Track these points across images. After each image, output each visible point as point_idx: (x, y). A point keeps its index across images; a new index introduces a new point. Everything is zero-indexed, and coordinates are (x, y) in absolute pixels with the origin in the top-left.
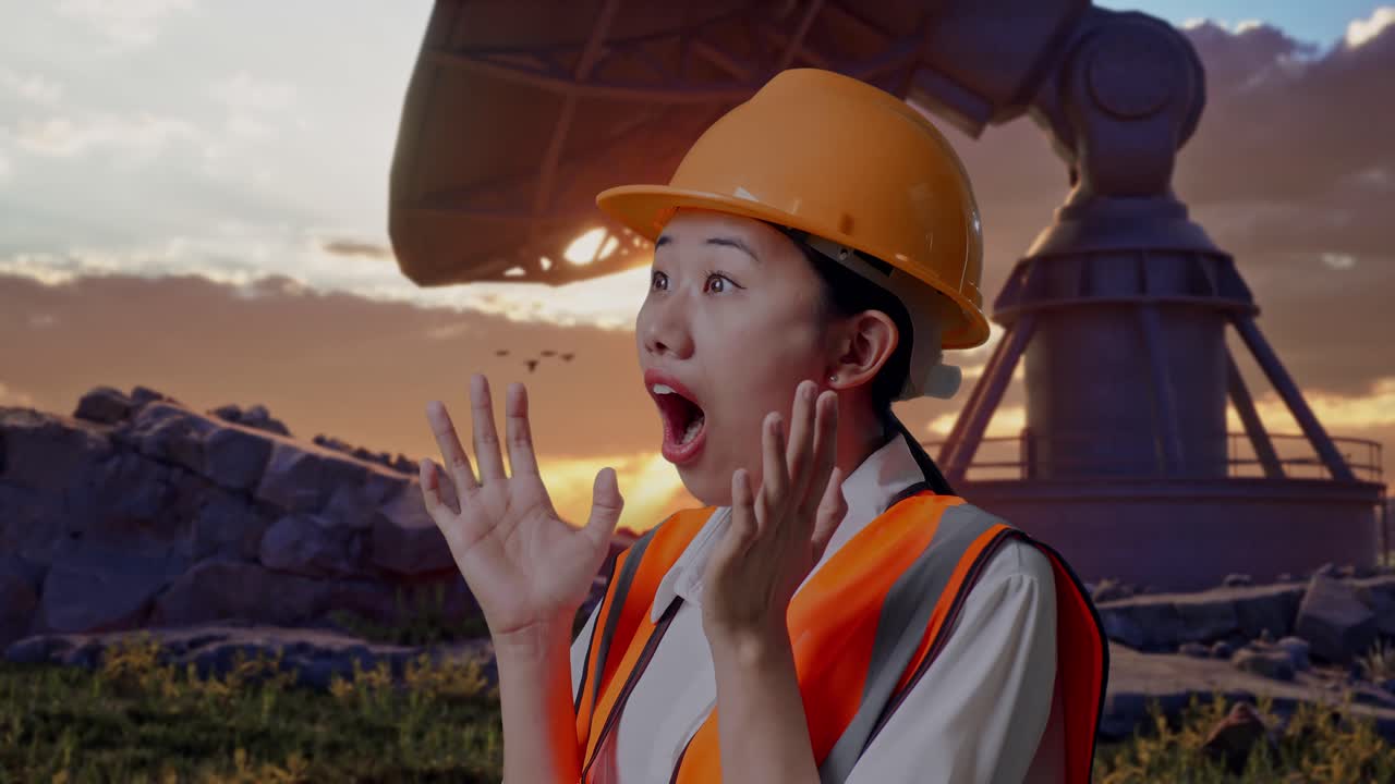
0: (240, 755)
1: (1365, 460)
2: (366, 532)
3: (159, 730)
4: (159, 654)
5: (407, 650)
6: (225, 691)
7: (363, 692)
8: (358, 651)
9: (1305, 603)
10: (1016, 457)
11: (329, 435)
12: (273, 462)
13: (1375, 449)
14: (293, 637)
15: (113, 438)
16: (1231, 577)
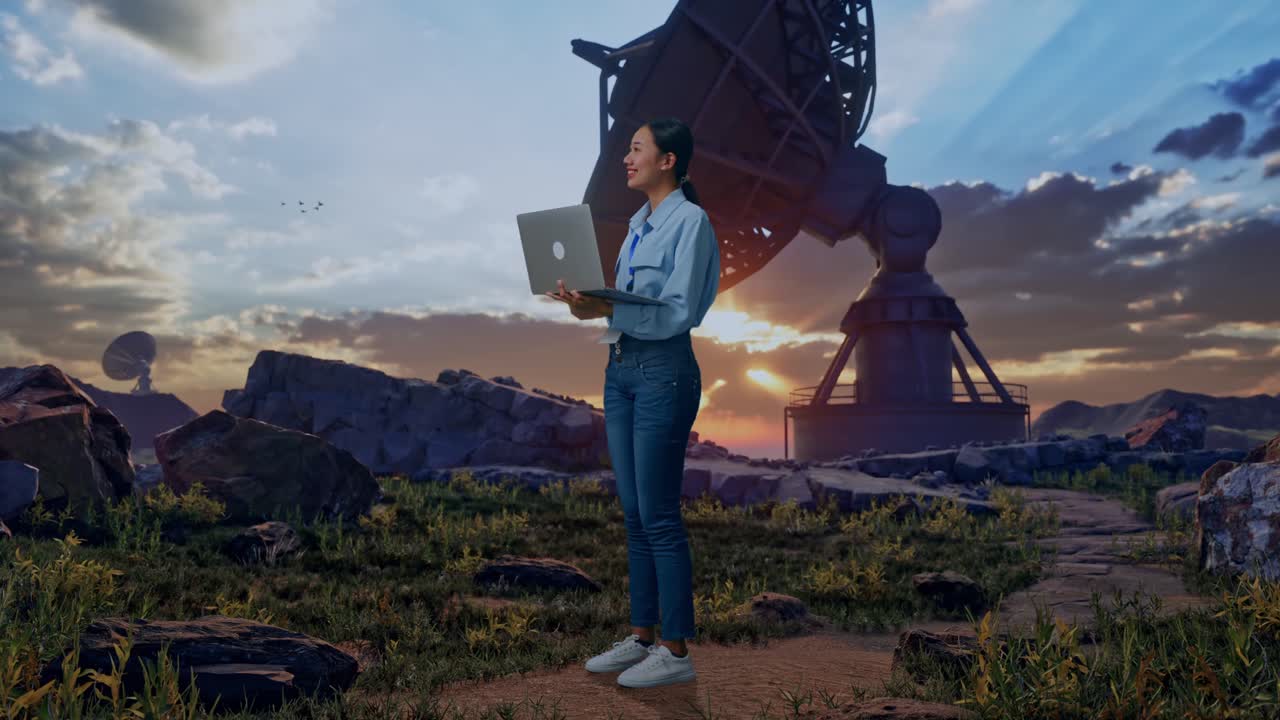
0: (505, 511)
1: (1019, 394)
2: (553, 428)
3: (473, 504)
4: (472, 476)
5: (570, 475)
6: (498, 490)
7: (552, 492)
8: (549, 475)
10: (852, 394)
11: (539, 389)
12: (516, 399)
13: (1024, 389)
14: (525, 470)
15: (452, 390)
16: (930, 447)
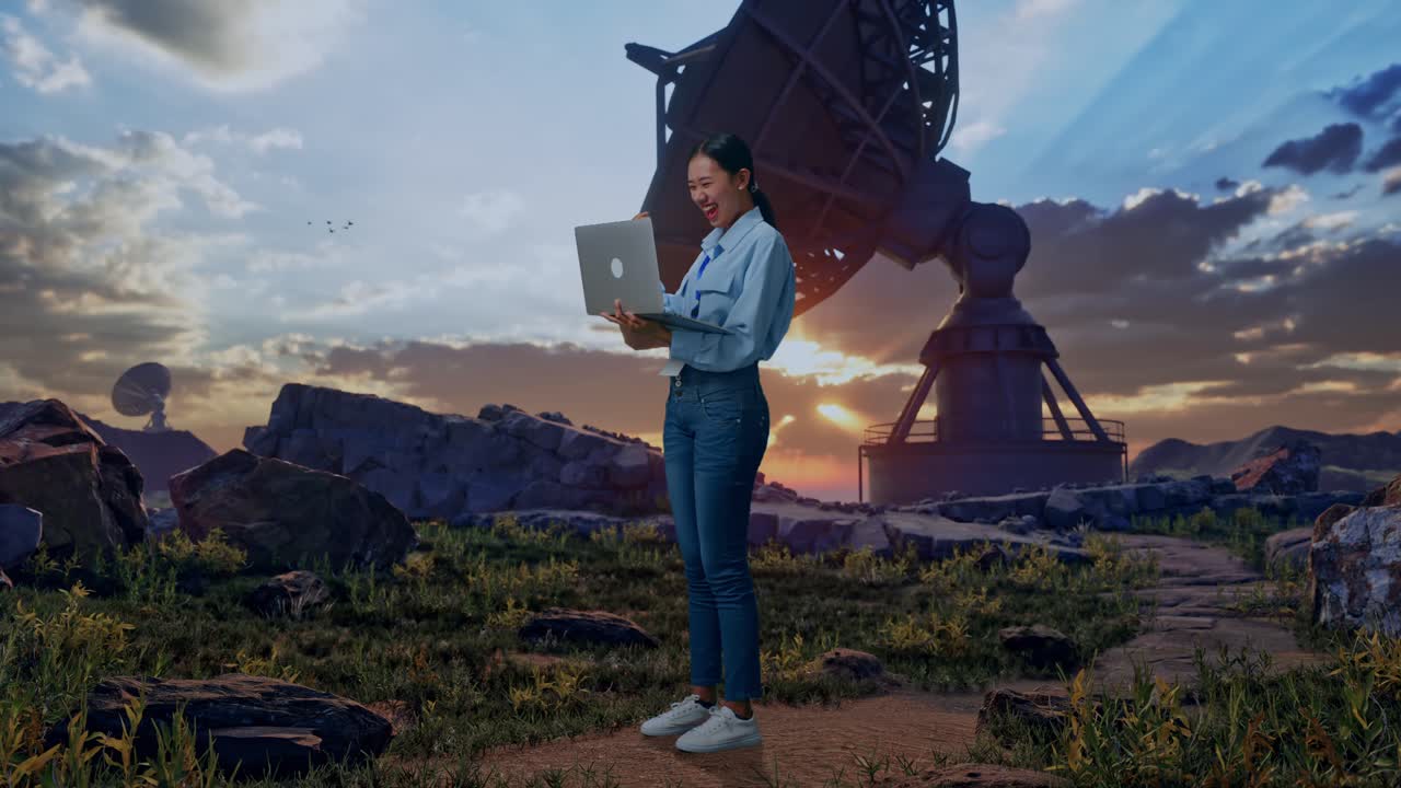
0: (552, 559)
1: (1115, 431)
2: (606, 469)
3: (518, 551)
4: (517, 521)
5: (624, 520)
6: (545, 536)
7: (605, 538)
8: (601, 520)
9: (1050, 500)
10: (932, 431)
11: (590, 426)
12: (565, 437)
13: (1121, 426)
14: (574, 514)
15: (495, 427)
16: (1018, 489)
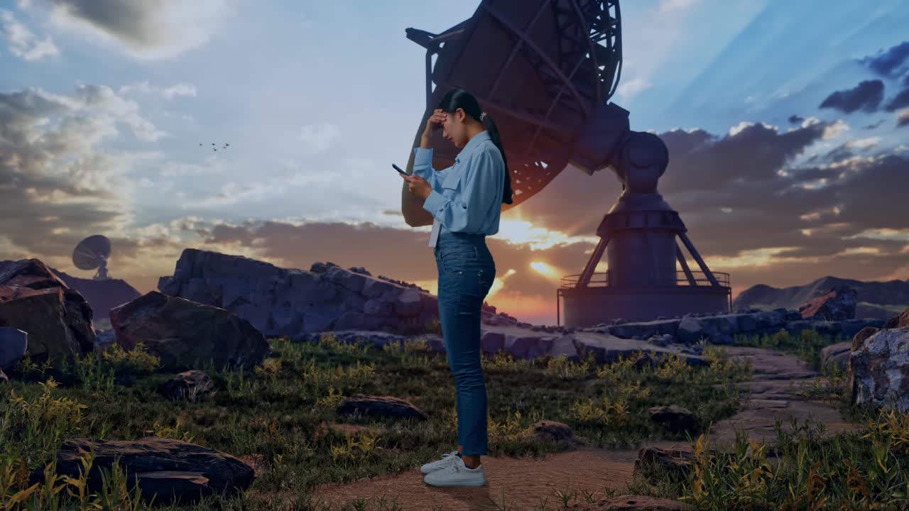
0: (359, 363)
1: (724, 280)
2: (393, 304)
3: (336, 358)
4: (335, 338)
5: (405, 337)
6: (353, 348)
7: (392, 349)
8: (390, 337)
9: (681, 324)
10: (605, 279)
11: (383, 276)
12: (367, 283)
13: (727, 276)
14: (373, 333)
15: (321, 277)
16: (660, 317)
